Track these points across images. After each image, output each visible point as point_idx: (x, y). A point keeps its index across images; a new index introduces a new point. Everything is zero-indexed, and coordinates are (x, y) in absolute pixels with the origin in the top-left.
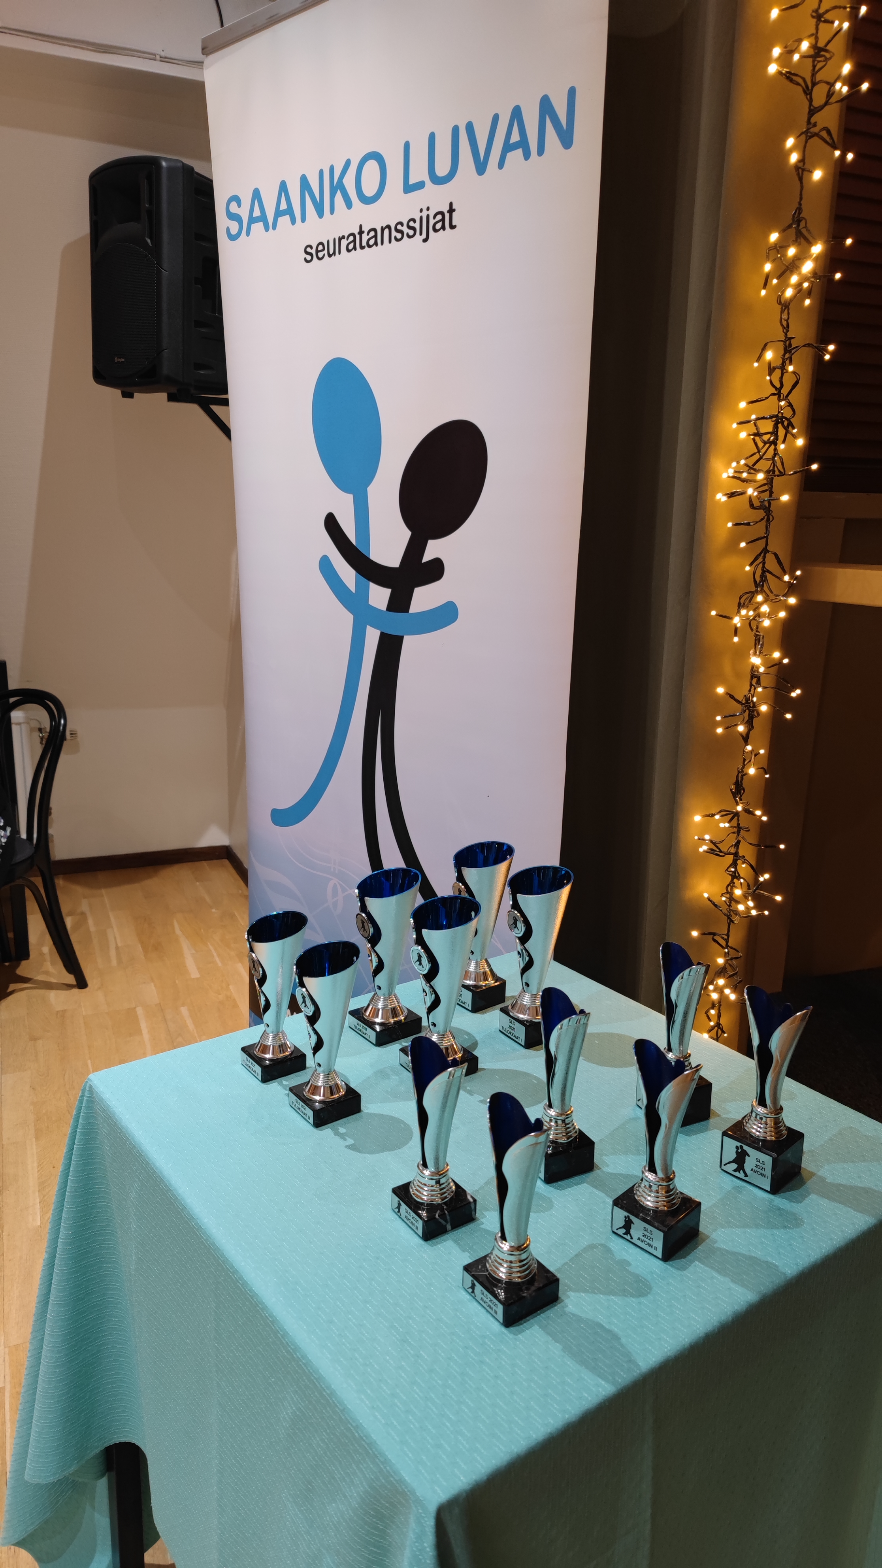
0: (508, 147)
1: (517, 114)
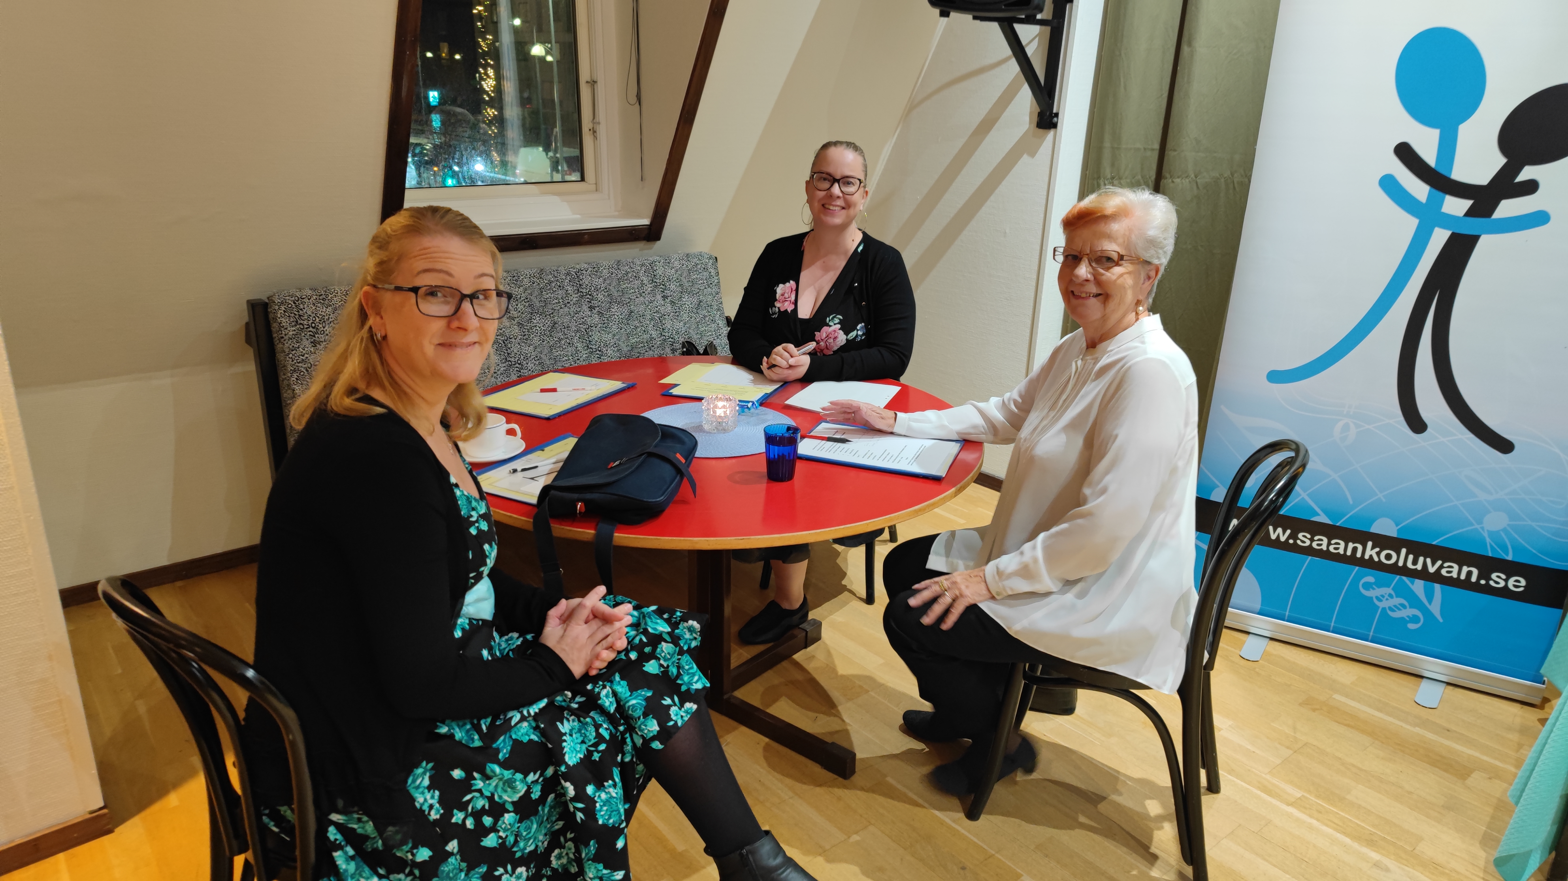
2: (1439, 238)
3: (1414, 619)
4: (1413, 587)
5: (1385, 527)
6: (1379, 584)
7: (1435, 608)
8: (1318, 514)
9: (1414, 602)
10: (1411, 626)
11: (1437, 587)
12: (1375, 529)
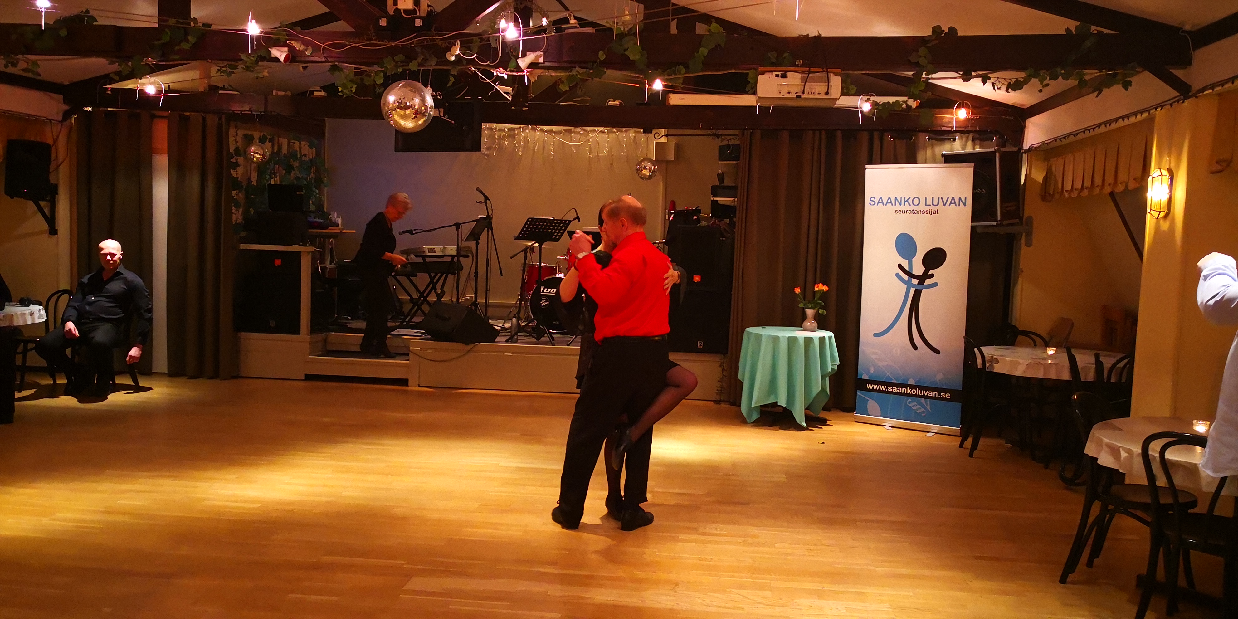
0: (951, 203)
1: (953, 198)
2: (912, 291)
3: (923, 412)
4: (921, 401)
5: (911, 382)
6: (912, 402)
7: (928, 407)
8: (893, 380)
9: (923, 406)
10: (923, 415)
11: (928, 400)
12: (909, 383)
